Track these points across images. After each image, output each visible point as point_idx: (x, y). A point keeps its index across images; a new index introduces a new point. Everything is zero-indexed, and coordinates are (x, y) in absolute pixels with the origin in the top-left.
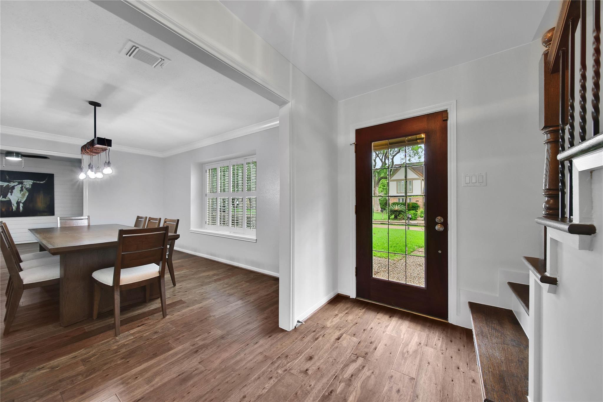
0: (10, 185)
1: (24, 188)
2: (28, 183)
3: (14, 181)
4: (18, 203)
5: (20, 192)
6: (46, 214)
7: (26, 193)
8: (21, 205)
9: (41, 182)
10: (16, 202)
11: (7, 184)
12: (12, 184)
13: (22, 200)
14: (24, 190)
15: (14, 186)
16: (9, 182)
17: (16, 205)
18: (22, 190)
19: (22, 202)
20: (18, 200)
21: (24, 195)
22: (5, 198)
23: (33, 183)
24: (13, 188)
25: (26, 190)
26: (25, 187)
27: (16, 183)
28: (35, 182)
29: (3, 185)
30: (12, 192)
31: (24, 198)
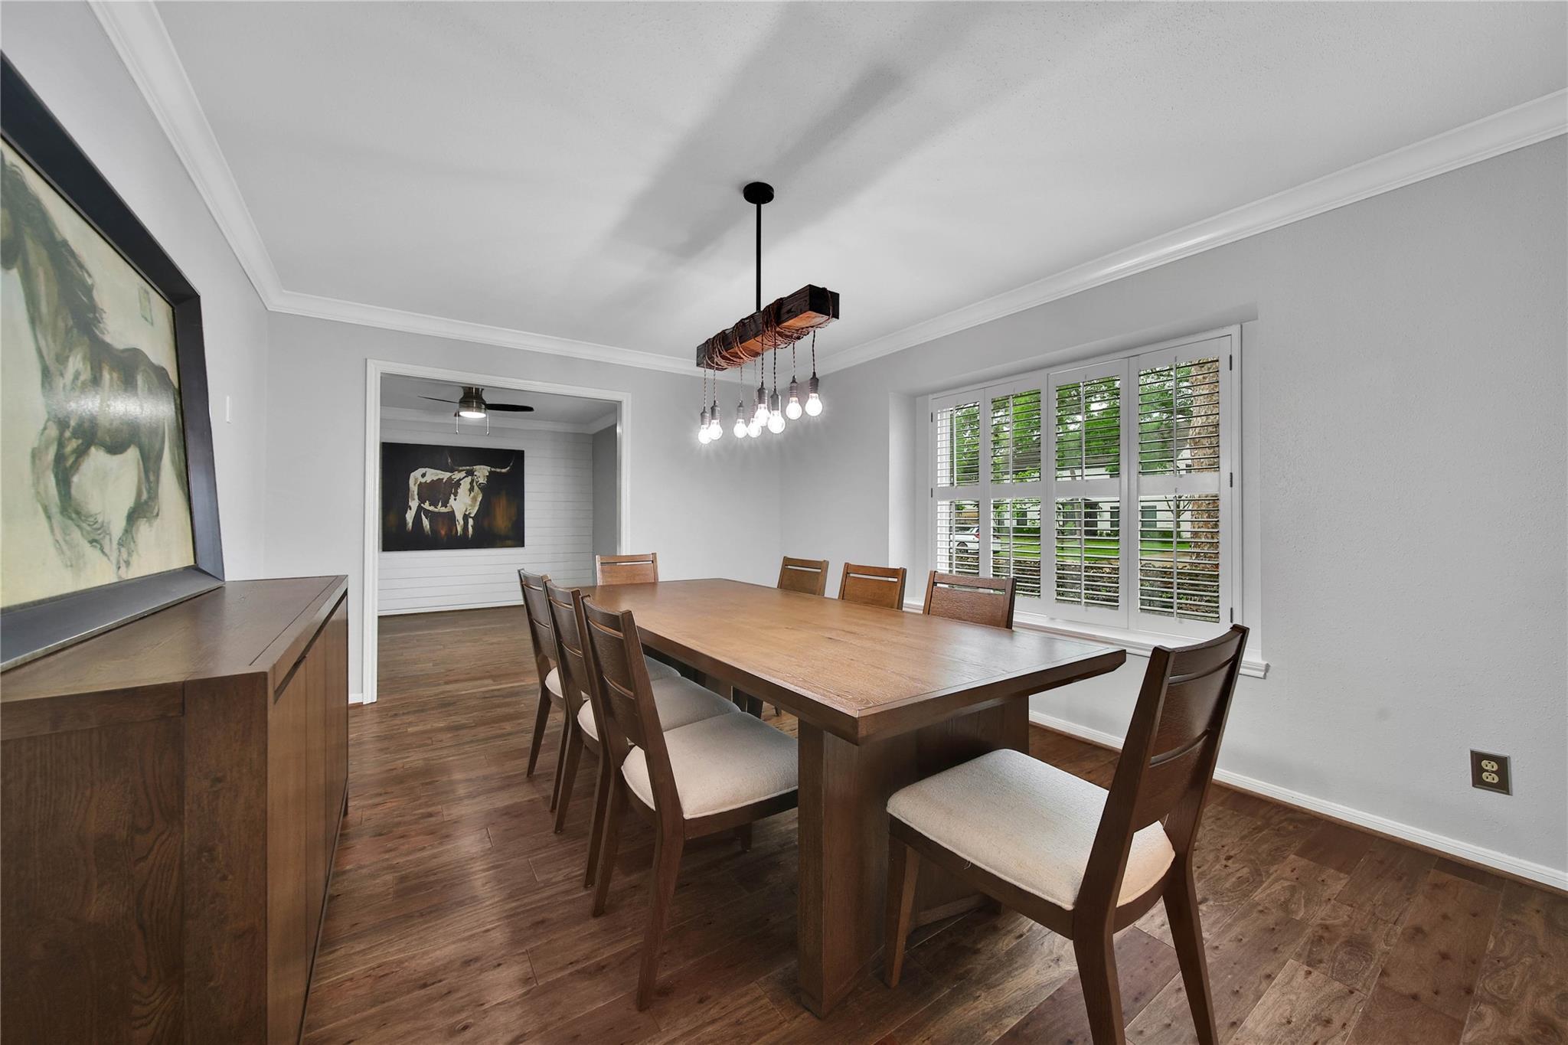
0: (453, 477)
1: (475, 484)
2: (482, 472)
3: (461, 468)
4: (466, 517)
5: (469, 493)
6: (509, 542)
7: (478, 495)
8: (471, 522)
9: (504, 470)
10: (462, 516)
11: (448, 474)
12: (457, 476)
13: (471, 511)
14: (476, 488)
15: (460, 480)
16: (452, 471)
17: (462, 522)
18: (471, 489)
19: (472, 515)
20: (466, 511)
21: (474, 499)
22: (446, 507)
23: (490, 472)
24: (458, 484)
25: (479, 488)
26: (477, 482)
27: (463, 474)
28: (493, 469)
29: (443, 479)
30: (456, 495)
31: (475, 506)
